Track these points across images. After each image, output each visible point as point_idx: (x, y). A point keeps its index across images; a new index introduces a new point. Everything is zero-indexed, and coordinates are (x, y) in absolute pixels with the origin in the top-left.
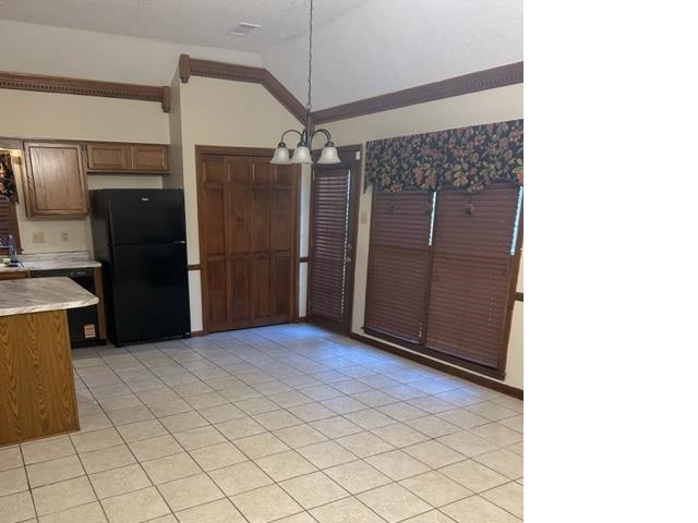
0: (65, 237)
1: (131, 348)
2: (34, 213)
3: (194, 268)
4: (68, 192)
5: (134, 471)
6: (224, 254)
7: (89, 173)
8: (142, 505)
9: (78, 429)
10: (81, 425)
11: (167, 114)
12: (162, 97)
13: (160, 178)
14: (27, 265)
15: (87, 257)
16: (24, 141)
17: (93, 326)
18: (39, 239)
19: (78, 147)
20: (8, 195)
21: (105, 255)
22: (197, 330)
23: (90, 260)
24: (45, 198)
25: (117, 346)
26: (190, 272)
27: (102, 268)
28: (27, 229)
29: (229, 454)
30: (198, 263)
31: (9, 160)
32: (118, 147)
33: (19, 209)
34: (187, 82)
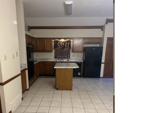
0: (78, 56)
1: (87, 78)
2: (73, 51)
3: (103, 63)
4: (80, 47)
5: (79, 99)
6: (111, 61)
7: (84, 44)
8: (79, 105)
9: (72, 90)
10: (73, 90)
11: (102, 31)
12: (102, 28)
13: (99, 44)
14: (70, 61)
15: (81, 60)
16: (73, 38)
17: (80, 73)
18: (73, 56)
19: (83, 39)
20: (69, 48)
21: (85, 60)
22: (101, 76)
23: (82, 60)
24: (75, 48)
25: (84, 77)
26: (102, 64)
27: (83, 62)
28: (71, 54)
29: (99, 101)
30: (104, 62)
31: (70, 42)
32: (91, 38)
33: (71, 51)
34: (107, 24)
